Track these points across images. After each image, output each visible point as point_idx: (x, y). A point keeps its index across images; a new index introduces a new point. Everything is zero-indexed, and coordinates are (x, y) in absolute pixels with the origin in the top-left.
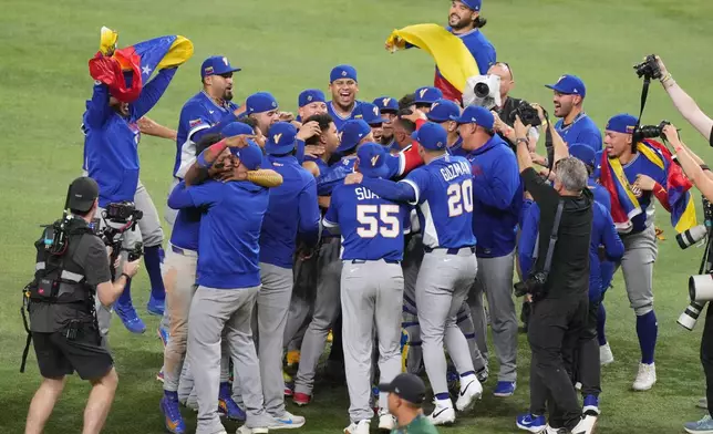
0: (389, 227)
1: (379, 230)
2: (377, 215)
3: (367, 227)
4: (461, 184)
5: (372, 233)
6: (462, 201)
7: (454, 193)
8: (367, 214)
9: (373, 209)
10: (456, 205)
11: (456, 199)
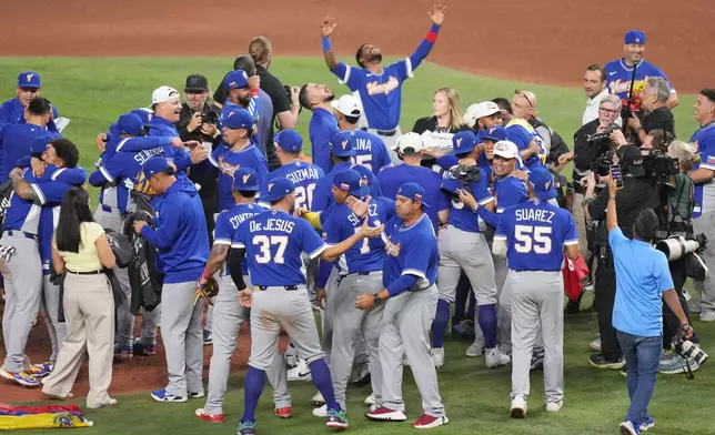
0: (542, 245)
1: (532, 247)
2: (531, 235)
3: (523, 244)
4: (305, 187)
5: (526, 249)
6: (307, 202)
7: (300, 195)
8: (523, 233)
9: (529, 229)
10: (301, 205)
11: (302, 199)
